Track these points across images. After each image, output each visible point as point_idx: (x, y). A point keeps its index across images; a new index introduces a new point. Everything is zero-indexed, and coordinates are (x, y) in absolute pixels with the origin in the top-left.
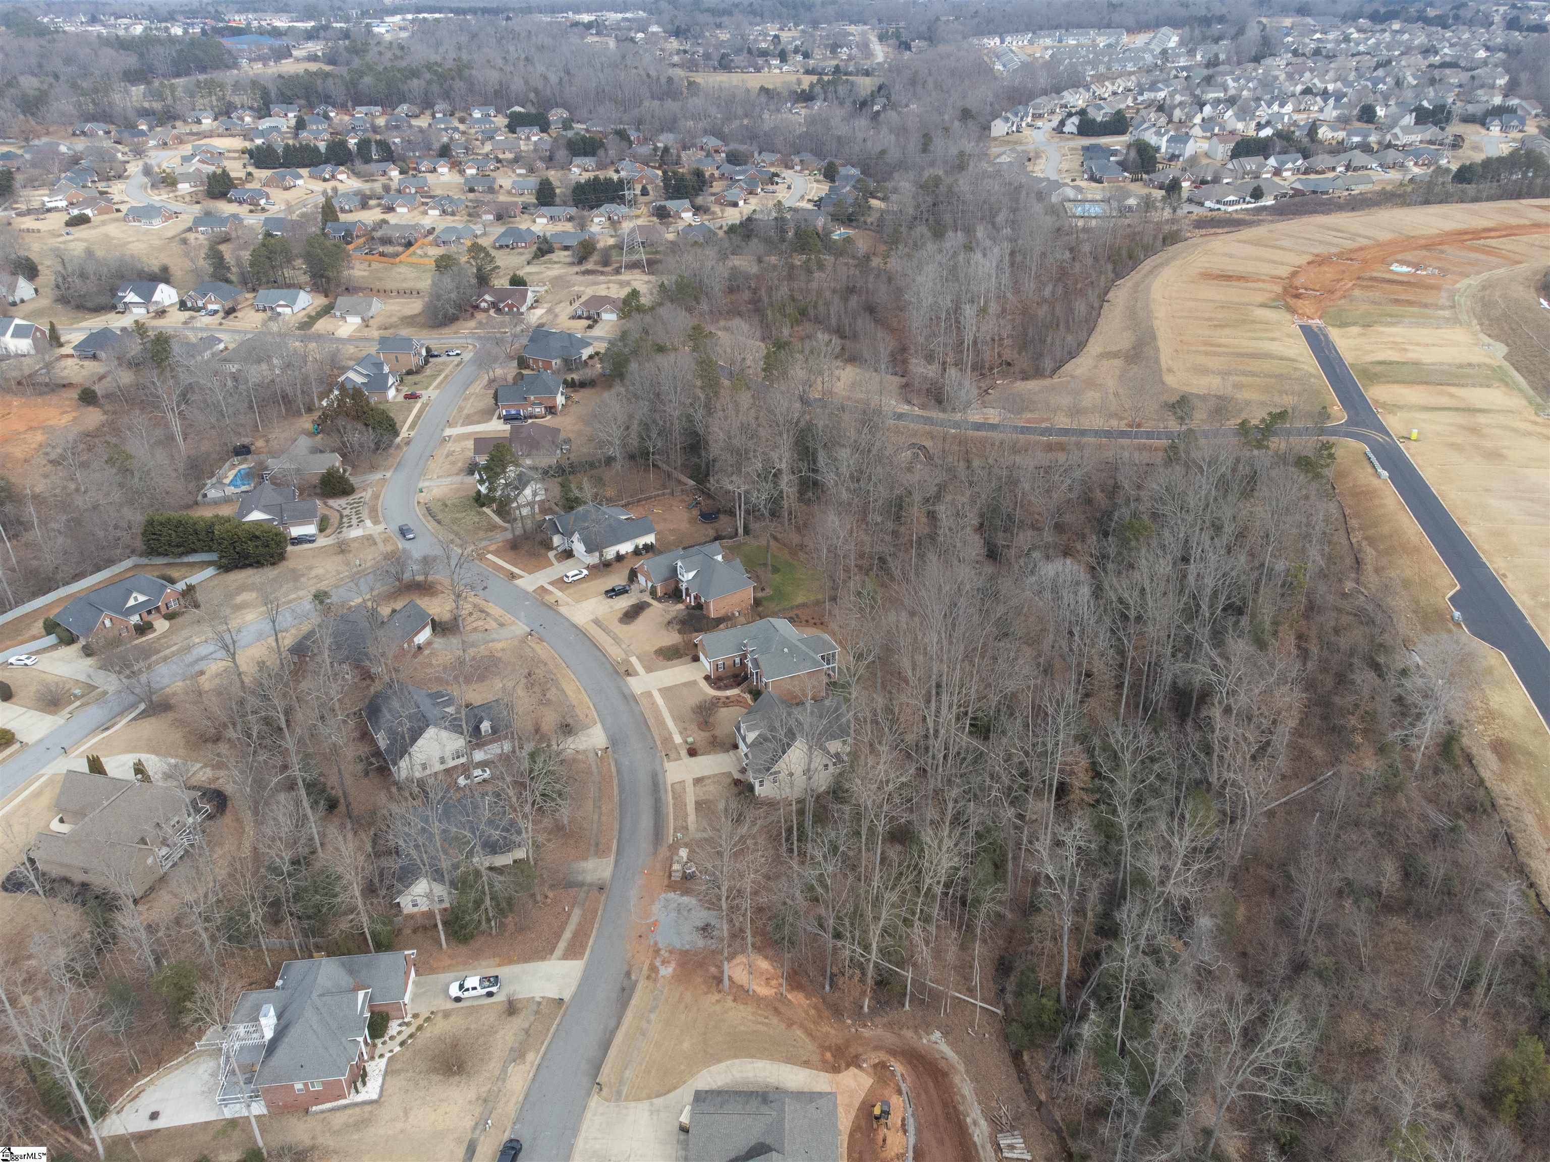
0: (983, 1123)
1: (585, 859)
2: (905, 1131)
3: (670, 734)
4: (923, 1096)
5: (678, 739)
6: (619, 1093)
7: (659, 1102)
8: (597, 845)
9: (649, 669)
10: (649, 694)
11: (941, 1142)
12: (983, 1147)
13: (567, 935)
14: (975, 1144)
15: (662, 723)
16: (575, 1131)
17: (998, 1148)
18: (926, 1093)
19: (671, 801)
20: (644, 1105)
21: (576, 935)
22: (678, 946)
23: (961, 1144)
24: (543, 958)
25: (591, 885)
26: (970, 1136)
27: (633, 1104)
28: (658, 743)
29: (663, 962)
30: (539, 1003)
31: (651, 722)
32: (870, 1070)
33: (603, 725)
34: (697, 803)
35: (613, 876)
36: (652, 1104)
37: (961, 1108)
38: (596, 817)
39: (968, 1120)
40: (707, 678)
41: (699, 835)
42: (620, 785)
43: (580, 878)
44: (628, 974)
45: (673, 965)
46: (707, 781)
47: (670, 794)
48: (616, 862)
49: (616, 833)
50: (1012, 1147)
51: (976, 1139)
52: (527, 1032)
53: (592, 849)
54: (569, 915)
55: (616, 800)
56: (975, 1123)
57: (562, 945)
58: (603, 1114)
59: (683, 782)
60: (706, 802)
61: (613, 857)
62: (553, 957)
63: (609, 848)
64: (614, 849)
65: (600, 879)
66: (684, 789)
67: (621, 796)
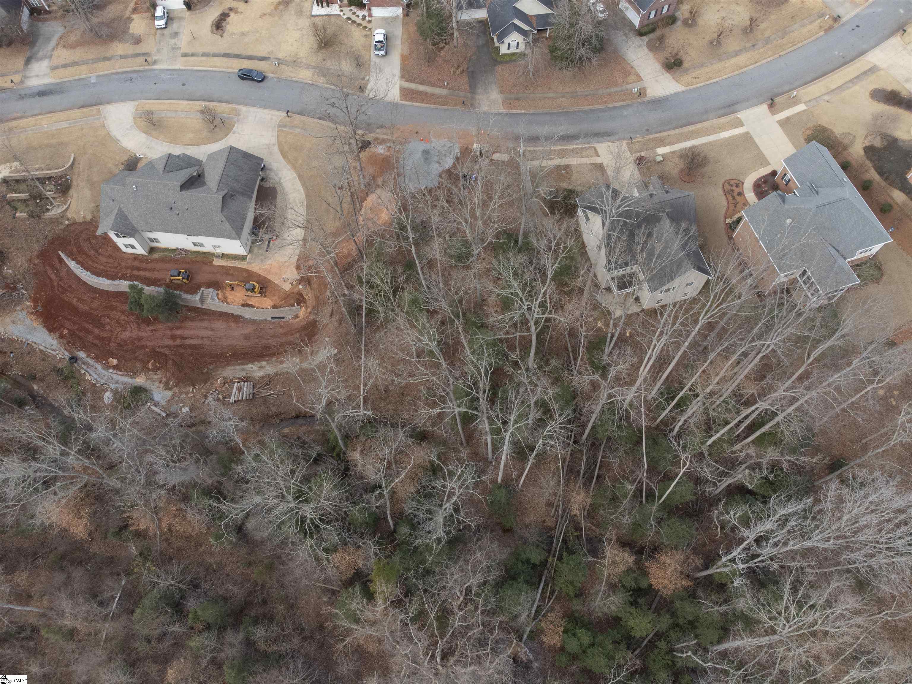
0: (261, 374)
1: (501, 92)
2: (243, 305)
3: (671, 144)
4: (281, 331)
5: (661, 151)
6: (285, 126)
7: (276, 149)
8: (517, 99)
9: (784, 124)
10: (740, 123)
11: (246, 337)
12: (243, 370)
13: (421, 88)
14: (247, 364)
15: (687, 138)
16: (264, 107)
17: (242, 380)
18: (286, 334)
19: (569, 147)
20: (274, 140)
21: (421, 92)
22: (403, 156)
23: (245, 353)
24: (402, 76)
25: (473, 98)
26: (252, 362)
27: (275, 134)
28: (657, 135)
29: (389, 147)
30: (363, 79)
31: (691, 128)
32: (296, 290)
33: (683, 92)
34: (567, 167)
35: (483, 113)
36: (274, 145)
37: (274, 359)
38: (551, 95)
39: (264, 363)
40: (774, 173)
41: (525, 169)
42: (592, 111)
43: (480, 91)
44: (382, 127)
46: (598, 174)
47: (580, 146)
48: (499, 114)
49: (533, 111)
50: (240, 390)
51: (250, 366)
52: (341, 75)
53: (513, 96)
54: (441, 87)
55: (576, 109)
56: (261, 367)
57: (413, 86)
58: (272, 119)
59: (598, 155)
60: (567, 173)
61: (505, 111)
62: (403, 83)
63: (515, 107)
64: (514, 111)
65: (480, 104)
66: (587, 156)
67: (579, 112)
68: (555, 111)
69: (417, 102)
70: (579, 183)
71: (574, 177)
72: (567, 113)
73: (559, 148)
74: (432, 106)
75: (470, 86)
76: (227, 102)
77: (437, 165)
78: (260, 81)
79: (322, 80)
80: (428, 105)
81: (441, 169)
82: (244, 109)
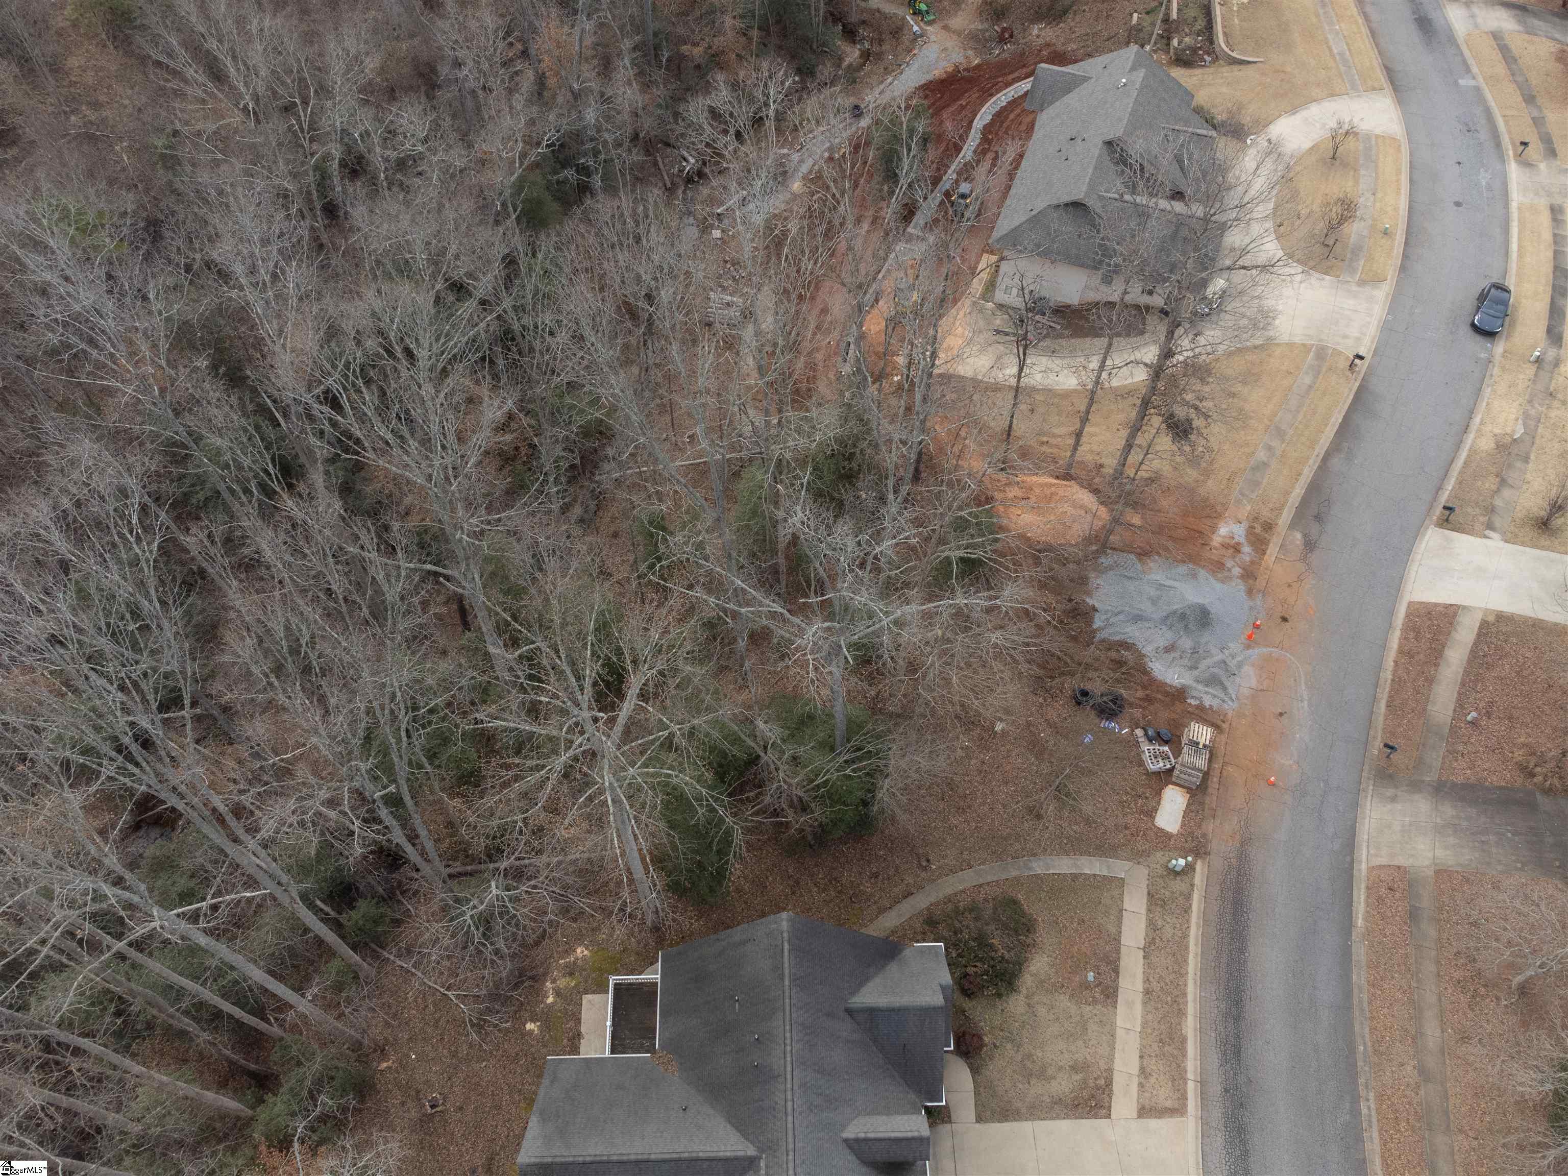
0: (749, 332)
1: (1441, 873)
6: (1320, 358)
8: (1413, 915)
12: (767, 310)
13: (1456, 656)
14: (776, 315)
16: (1387, 328)
19: (1190, 1026)
22: (1202, 573)
24: (1501, 617)
25: (1415, 786)
26: (776, 322)
29: (1237, 549)
30: (1490, 526)
34: (1110, 994)
35: (1355, 805)
36: (1268, 338)
38: (1432, 1032)
41: (1119, 868)
43: (1449, 810)
44: (1310, 545)
45: (1216, 540)
46: (1063, 1085)
47: (1192, 1066)
48: (1350, 845)
49: (1360, 952)
50: (729, 305)
52: (1503, 482)
53: (1426, 903)
54: (1460, 705)
55: (1368, 1107)
57: (1464, 636)
58: (1345, 337)
59: (1144, 1112)
60: (1085, 985)
61: (1362, 868)
62: (1479, 616)
63: (1377, 901)
64: (1360, 897)
65: (1394, 799)
66: (1144, 1072)
67: (1355, 1113)
68: (1362, 1030)
69: (1404, 638)
70: (1041, 1011)
71: (1063, 1001)
72: (1352, 1074)
73: (1191, 989)
74: (1387, 675)
75: (1465, 786)
76: (1403, 268)
77: (1162, 643)
78: (1473, 325)
79: (1486, 444)
80: (1389, 664)
81: (1148, 650)
82: (1382, 293)
